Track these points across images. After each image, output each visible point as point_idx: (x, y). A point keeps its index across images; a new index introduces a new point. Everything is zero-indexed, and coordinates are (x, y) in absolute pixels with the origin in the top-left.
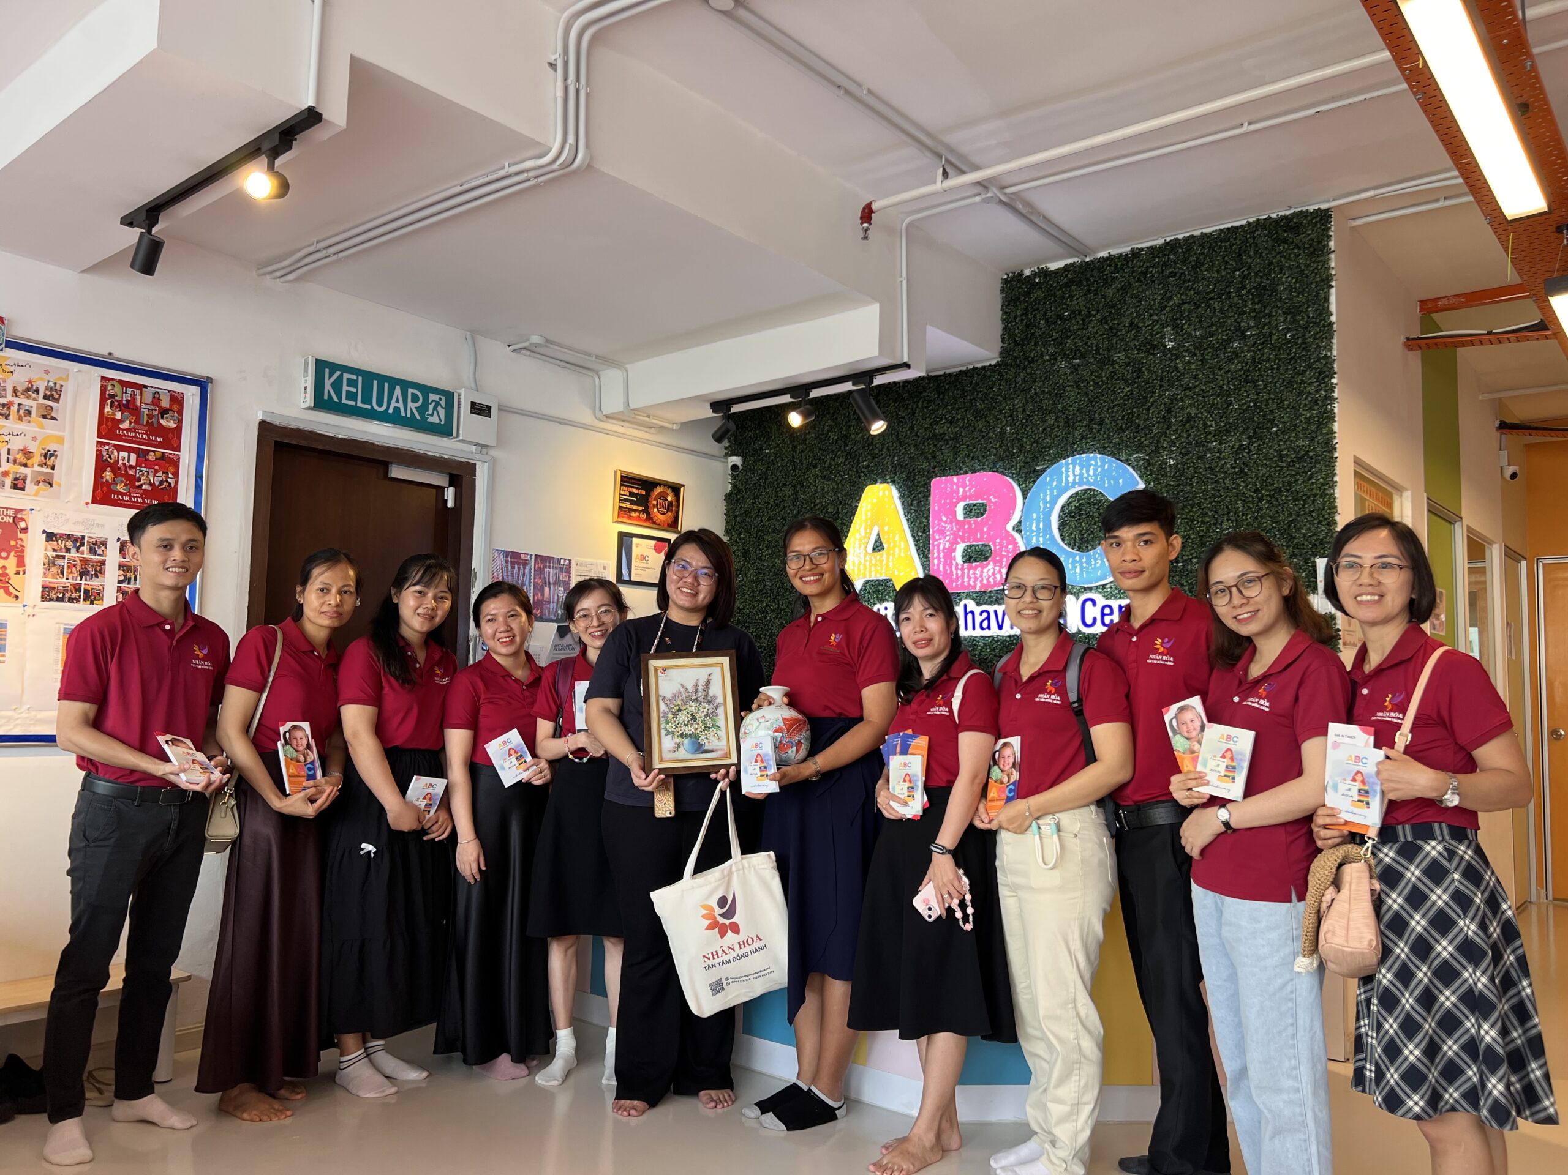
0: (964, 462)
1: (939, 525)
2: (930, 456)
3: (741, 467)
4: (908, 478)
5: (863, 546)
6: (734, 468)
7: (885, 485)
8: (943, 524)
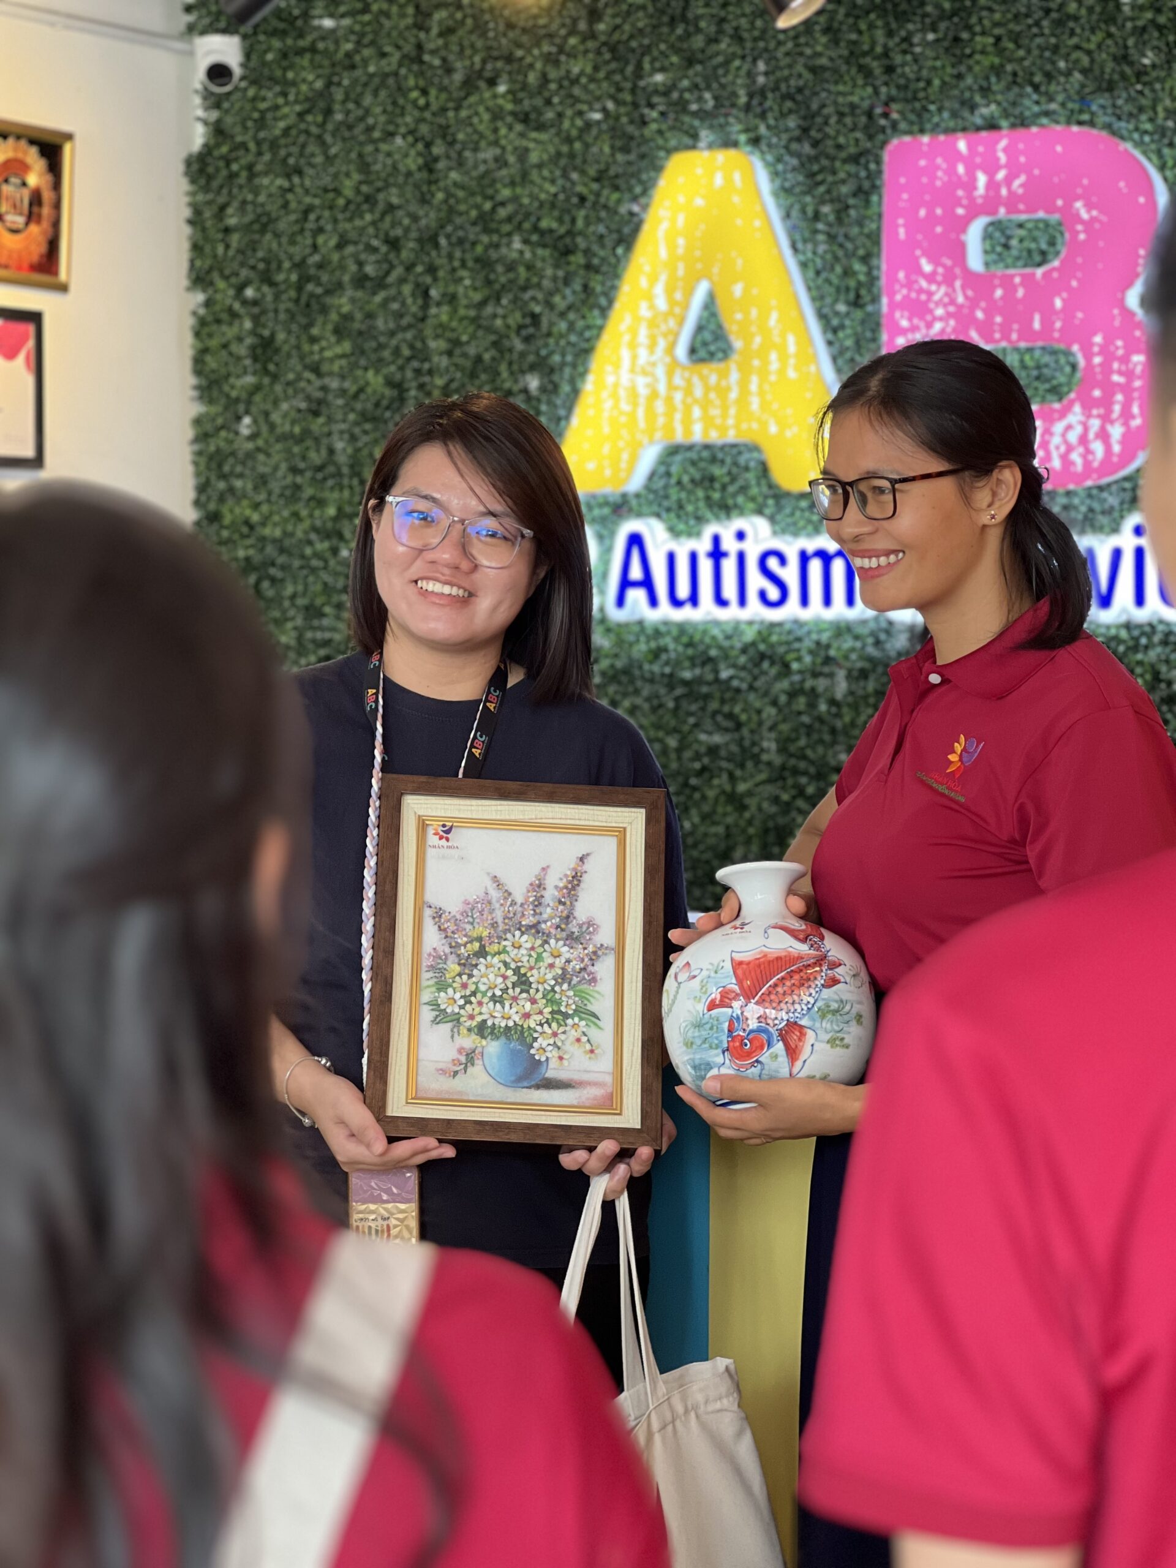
0: (985, 91)
1: (909, 284)
2: (876, 66)
3: (237, 71)
4: (805, 130)
5: (662, 344)
6: (218, 72)
7: (732, 153)
8: (924, 284)
